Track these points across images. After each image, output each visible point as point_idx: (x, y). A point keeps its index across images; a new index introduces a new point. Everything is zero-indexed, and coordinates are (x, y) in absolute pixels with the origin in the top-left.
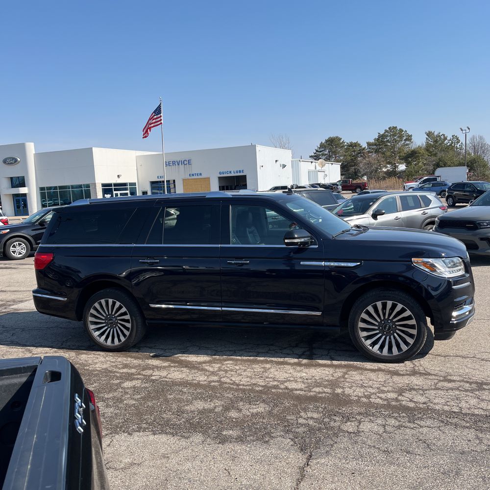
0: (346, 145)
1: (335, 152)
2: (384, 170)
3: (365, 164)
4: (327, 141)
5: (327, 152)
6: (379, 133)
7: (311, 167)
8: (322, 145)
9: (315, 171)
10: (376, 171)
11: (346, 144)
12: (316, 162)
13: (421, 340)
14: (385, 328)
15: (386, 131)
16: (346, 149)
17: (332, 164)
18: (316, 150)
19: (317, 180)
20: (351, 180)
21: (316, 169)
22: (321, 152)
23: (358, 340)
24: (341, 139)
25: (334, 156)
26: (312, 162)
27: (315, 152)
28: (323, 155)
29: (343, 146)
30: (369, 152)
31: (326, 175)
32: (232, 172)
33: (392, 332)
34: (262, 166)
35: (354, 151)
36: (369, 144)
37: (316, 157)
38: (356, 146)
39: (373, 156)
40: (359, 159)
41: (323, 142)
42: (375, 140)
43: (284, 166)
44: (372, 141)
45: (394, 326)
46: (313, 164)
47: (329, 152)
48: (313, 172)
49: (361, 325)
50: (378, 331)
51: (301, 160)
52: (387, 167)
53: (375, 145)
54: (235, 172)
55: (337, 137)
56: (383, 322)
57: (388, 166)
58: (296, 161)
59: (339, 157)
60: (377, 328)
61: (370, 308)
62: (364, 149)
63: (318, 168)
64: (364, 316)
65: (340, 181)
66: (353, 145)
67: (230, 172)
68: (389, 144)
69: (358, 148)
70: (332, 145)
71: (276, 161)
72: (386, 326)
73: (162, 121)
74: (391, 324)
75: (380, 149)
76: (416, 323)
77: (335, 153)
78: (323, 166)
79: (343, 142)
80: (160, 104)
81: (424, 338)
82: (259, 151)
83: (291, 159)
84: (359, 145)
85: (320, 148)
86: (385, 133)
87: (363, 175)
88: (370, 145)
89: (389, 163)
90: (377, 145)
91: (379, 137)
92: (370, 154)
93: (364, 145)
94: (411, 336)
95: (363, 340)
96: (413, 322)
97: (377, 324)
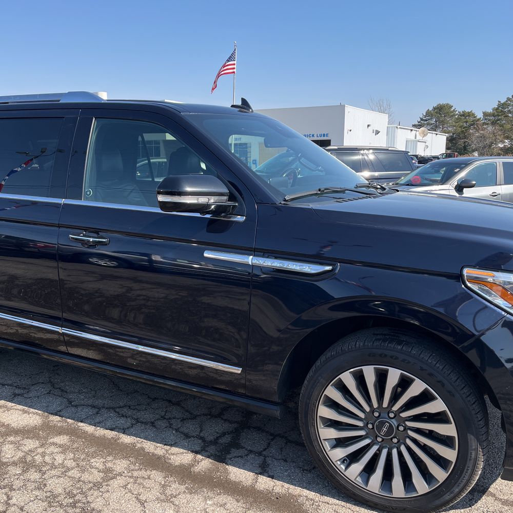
0: (457, 114)
1: (442, 121)
2: (501, 145)
3: (478, 137)
4: (435, 109)
5: (433, 121)
6: (499, 102)
7: (411, 135)
8: (428, 113)
9: (414, 141)
10: (490, 146)
11: (457, 112)
12: (416, 131)
13: (467, 477)
14: (379, 429)
15: (508, 99)
16: (457, 119)
17: (437, 134)
18: (421, 118)
19: (416, 152)
20: (456, 153)
21: (416, 138)
22: (426, 120)
23: (315, 444)
24: (452, 106)
25: (441, 127)
26: (412, 130)
27: (420, 120)
28: (428, 124)
29: (454, 115)
30: (484, 124)
31: (427, 147)
32: (315, 135)
33: (395, 440)
34: (351, 131)
35: (466, 122)
36: (485, 114)
37: (418, 126)
38: (469, 116)
39: (489, 128)
40: (471, 131)
41: (431, 109)
42: (493, 109)
43: (377, 132)
44: (490, 110)
45: (401, 428)
46: (414, 132)
47: (436, 122)
48: (411, 141)
49: (324, 412)
50: (362, 433)
51: (399, 127)
52: (504, 142)
53: (493, 115)
54: (319, 136)
55: (448, 104)
56: (376, 414)
57: (506, 141)
58: (392, 127)
59: (447, 128)
60: (360, 424)
61: (347, 378)
62: (479, 120)
63: (419, 137)
64: (332, 392)
65: (443, 154)
66: (465, 115)
67: (313, 135)
68: (510, 115)
69: (472, 119)
70: (440, 114)
71: (368, 126)
72: (382, 424)
73: (235, 70)
74: (394, 423)
75: (498, 120)
76: (456, 435)
77: (443, 123)
78: (425, 135)
79: (454, 110)
80: (235, 50)
81: (473, 473)
82: (349, 112)
83: (387, 125)
84: (473, 114)
85: (425, 117)
86: (507, 101)
87: (473, 151)
88: (487, 116)
89: (507, 138)
90: (496, 116)
91: (499, 106)
92: (485, 126)
93: (479, 115)
94: (442, 462)
95: (327, 446)
96: (449, 430)
97: (362, 415)
